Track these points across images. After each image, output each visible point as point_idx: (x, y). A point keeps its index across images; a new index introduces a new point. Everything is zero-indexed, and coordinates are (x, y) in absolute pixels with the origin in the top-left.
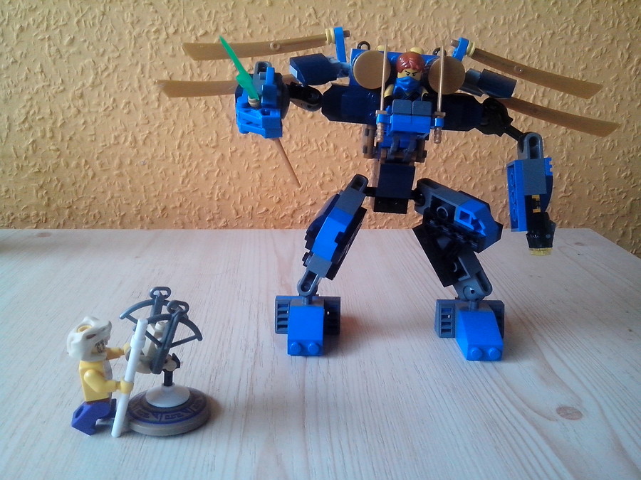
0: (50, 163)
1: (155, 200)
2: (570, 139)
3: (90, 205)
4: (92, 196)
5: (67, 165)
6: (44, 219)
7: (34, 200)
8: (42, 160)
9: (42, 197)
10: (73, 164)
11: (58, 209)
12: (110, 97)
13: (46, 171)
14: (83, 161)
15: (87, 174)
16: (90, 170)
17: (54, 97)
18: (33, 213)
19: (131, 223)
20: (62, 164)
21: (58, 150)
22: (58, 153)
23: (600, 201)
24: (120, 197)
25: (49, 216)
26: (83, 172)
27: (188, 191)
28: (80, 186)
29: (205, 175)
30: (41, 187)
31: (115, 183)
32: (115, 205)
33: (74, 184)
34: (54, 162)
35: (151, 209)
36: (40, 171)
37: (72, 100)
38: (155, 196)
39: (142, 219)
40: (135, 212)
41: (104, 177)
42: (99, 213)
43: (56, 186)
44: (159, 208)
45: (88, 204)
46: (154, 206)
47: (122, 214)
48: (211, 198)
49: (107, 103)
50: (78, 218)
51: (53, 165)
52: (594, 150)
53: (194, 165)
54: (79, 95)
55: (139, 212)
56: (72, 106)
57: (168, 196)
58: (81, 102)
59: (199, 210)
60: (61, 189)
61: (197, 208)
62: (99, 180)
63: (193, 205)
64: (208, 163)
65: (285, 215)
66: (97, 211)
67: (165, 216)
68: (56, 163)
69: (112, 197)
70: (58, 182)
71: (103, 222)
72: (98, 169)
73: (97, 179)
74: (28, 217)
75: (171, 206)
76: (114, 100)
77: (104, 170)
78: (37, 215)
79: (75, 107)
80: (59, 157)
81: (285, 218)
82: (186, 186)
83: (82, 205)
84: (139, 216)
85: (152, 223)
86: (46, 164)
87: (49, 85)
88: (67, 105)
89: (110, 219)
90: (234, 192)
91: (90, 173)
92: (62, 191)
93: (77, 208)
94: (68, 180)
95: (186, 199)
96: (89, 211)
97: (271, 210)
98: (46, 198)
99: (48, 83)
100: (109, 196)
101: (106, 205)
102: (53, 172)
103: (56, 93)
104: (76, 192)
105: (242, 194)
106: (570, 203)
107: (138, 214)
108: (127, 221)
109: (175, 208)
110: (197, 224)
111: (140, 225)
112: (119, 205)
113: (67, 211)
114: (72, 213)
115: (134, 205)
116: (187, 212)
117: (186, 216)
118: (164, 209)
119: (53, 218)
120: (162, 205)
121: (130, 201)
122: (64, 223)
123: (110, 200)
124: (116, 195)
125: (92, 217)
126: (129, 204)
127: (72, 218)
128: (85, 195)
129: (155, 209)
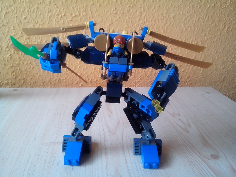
0: (17, 63)
1: (56, 76)
2: (204, 55)
3: (32, 78)
4: (32, 75)
5: (23, 64)
6: (14, 83)
7: (10, 77)
8: (14, 62)
9: (14, 75)
10: (25, 63)
11: (19, 80)
12: (40, 39)
13: (15, 66)
14: (29, 62)
15: (30, 67)
16: (32, 65)
17: (18, 39)
18: (10, 81)
19: (47, 85)
20: (21, 63)
21: (20, 58)
22: (20, 59)
23: (213, 76)
24: (43, 75)
25: (16, 82)
26: (29, 67)
27: (68, 73)
28: (28, 71)
29: (75, 68)
30: (13, 72)
31: (41, 70)
32: (41, 78)
33: (26, 71)
34: (18, 62)
35: (54, 80)
36: (13, 66)
37: (25, 40)
39: (51, 83)
40: (48, 81)
41: (37, 68)
42: (35, 81)
43: (19, 71)
44: (57, 79)
45: (31, 78)
46: (56, 79)
47: (43, 82)
49: (39, 41)
50: (27, 83)
51: (18, 64)
52: (212, 59)
53: (71, 63)
54: (28, 38)
55: (50, 81)
56: (25, 42)
57: (61, 75)
58: (28, 40)
59: (72, 80)
60: (20, 73)
61: (71, 79)
62: (35, 69)
64: (76, 63)
66: (34, 81)
67: (60, 82)
68: (19, 63)
69: (40, 75)
70: (20, 70)
71: (36, 85)
72: (35, 65)
73: (34, 69)
74: (8, 83)
75: (62, 79)
76: (41, 40)
77: (37, 66)
78: (12, 82)
79: (26, 42)
80: (20, 61)
81: (103, 83)
82: (68, 71)
83: (28, 79)
84: (50, 82)
85: (55, 85)
86: (15, 63)
87: (17, 34)
88: (23, 41)
89: (39, 84)
90: (85, 73)
91: (32, 67)
92: (21, 73)
93: (26, 80)
94: (23, 69)
95: (67, 77)
96: (31, 81)
97: (98, 80)
98: (15, 76)
99: (16, 33)
101: (38, 78)
102: (18, 66)
103: (19, 37)
104: (26, 74)
105: (88, 75)
106: (203, 77)
107: (49, 82)
108: (45, 84)
109: (63, 79)
110: (71, 85)
111: (50, 86)
112: (42, 79)
113: (23, 81)
114: (24, 81)
115: (48, 78)
116: (68, 80)
117: (67, 82)
118: (59, 80)
119: (17, 83)
120: (58, 78)
121: (46, 77)
122: (22, 85)
123: (39, 76)
124: (41, 75)
125: (32, 83)
126: (46, 78)
127: (25, 83)
128: (30, 75)
129: (56, 80)
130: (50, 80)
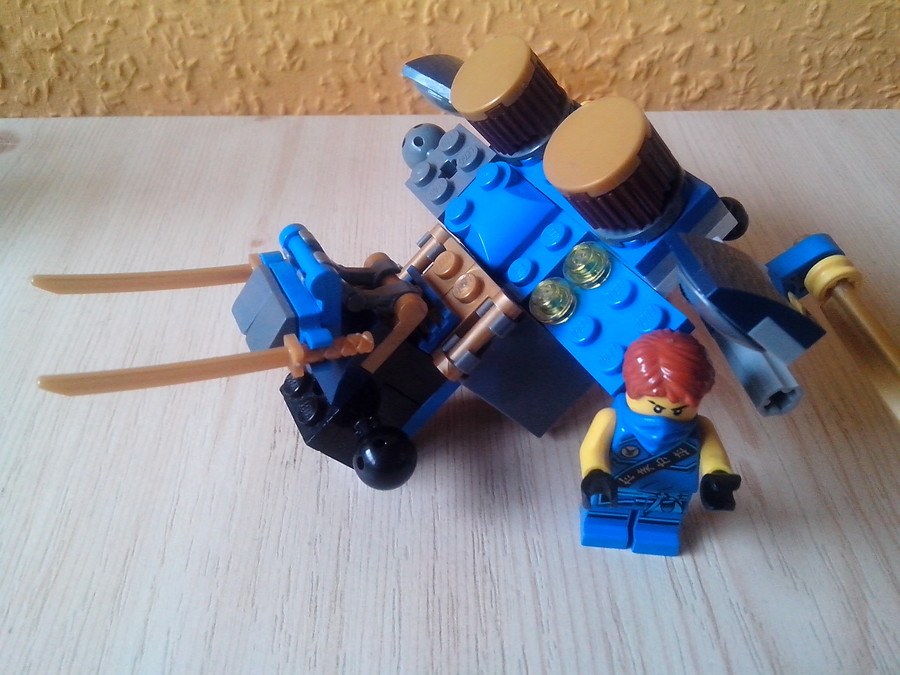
1: (269, 24)
3: (107, 42)
4: (109, 19)
11: (28, 53)
19: (214, 84)
24: (179, 18)
32: (170, 40)
35: (262, 50)
38: (270, 16)
39: (240, 74)
40: (221, 58)
42: (133, 60)
44: (281, 45)
45: (100, 39)
46: (269, 42)
47: (191, 62)
48: (413, 19)
50: (82, 75)
55: (231, 57)
57: (301, 15)
59: (382, 49)
61: (377, 45)
63: (366, 38)
65: (599, 60)
66: (126, 57)
67: (298, 65)
69: (160, 20)
71: (146, 84)
75: (312, 41)
81: (598, 68)
83: (87, 46)
84: (233, 68)
85: (267, 84)
89: (162, 77)
93: (75, 51)
95: (349, 23)
96: (105, 59)
97: (565, 47)
100: (152, 18)
101: (148, 40)
105: (493, 8)
107: (231, 61)
108: (204, 79)
109: (322, 45)
110: (378, 86)
111: (237, 90)
112: (180, 41)
113: (51, 60)
114: (64, 63)
115: (216, 40)
116: (352, 54)
117: (349, 67)
118: (295, 48)
119: (20, 75)
120: (288, 37)
121: (206, 30)
122: (50, 90)
123: (154, 27)
124: (169, 14)
125: (117, 72)
126: (204, 37)
127: (67, 77)
128: (89, 16)
129: (272, 50)
130: (230, 53)
